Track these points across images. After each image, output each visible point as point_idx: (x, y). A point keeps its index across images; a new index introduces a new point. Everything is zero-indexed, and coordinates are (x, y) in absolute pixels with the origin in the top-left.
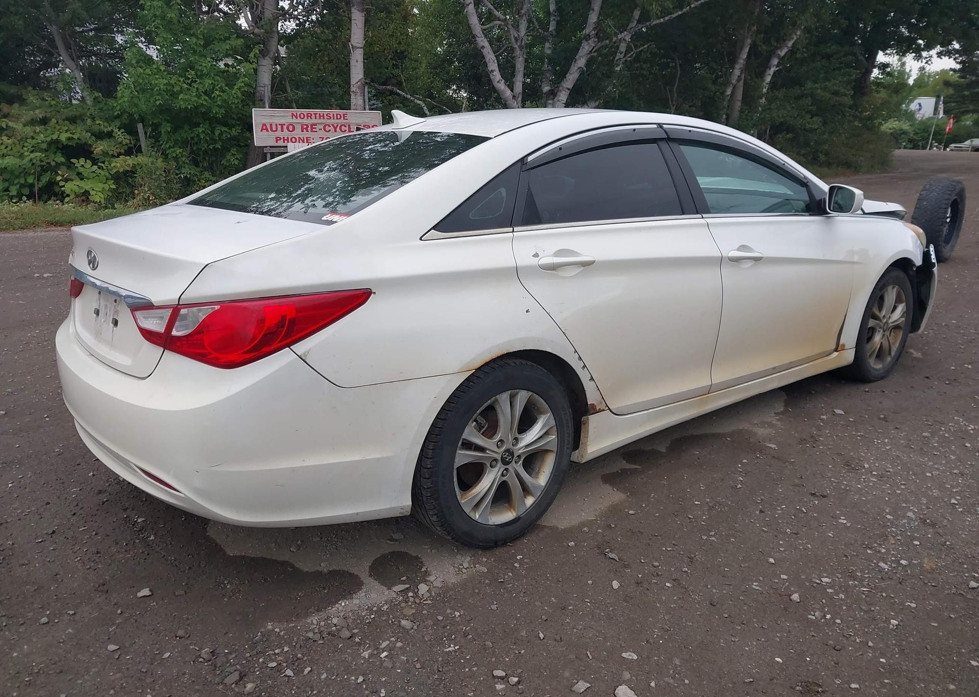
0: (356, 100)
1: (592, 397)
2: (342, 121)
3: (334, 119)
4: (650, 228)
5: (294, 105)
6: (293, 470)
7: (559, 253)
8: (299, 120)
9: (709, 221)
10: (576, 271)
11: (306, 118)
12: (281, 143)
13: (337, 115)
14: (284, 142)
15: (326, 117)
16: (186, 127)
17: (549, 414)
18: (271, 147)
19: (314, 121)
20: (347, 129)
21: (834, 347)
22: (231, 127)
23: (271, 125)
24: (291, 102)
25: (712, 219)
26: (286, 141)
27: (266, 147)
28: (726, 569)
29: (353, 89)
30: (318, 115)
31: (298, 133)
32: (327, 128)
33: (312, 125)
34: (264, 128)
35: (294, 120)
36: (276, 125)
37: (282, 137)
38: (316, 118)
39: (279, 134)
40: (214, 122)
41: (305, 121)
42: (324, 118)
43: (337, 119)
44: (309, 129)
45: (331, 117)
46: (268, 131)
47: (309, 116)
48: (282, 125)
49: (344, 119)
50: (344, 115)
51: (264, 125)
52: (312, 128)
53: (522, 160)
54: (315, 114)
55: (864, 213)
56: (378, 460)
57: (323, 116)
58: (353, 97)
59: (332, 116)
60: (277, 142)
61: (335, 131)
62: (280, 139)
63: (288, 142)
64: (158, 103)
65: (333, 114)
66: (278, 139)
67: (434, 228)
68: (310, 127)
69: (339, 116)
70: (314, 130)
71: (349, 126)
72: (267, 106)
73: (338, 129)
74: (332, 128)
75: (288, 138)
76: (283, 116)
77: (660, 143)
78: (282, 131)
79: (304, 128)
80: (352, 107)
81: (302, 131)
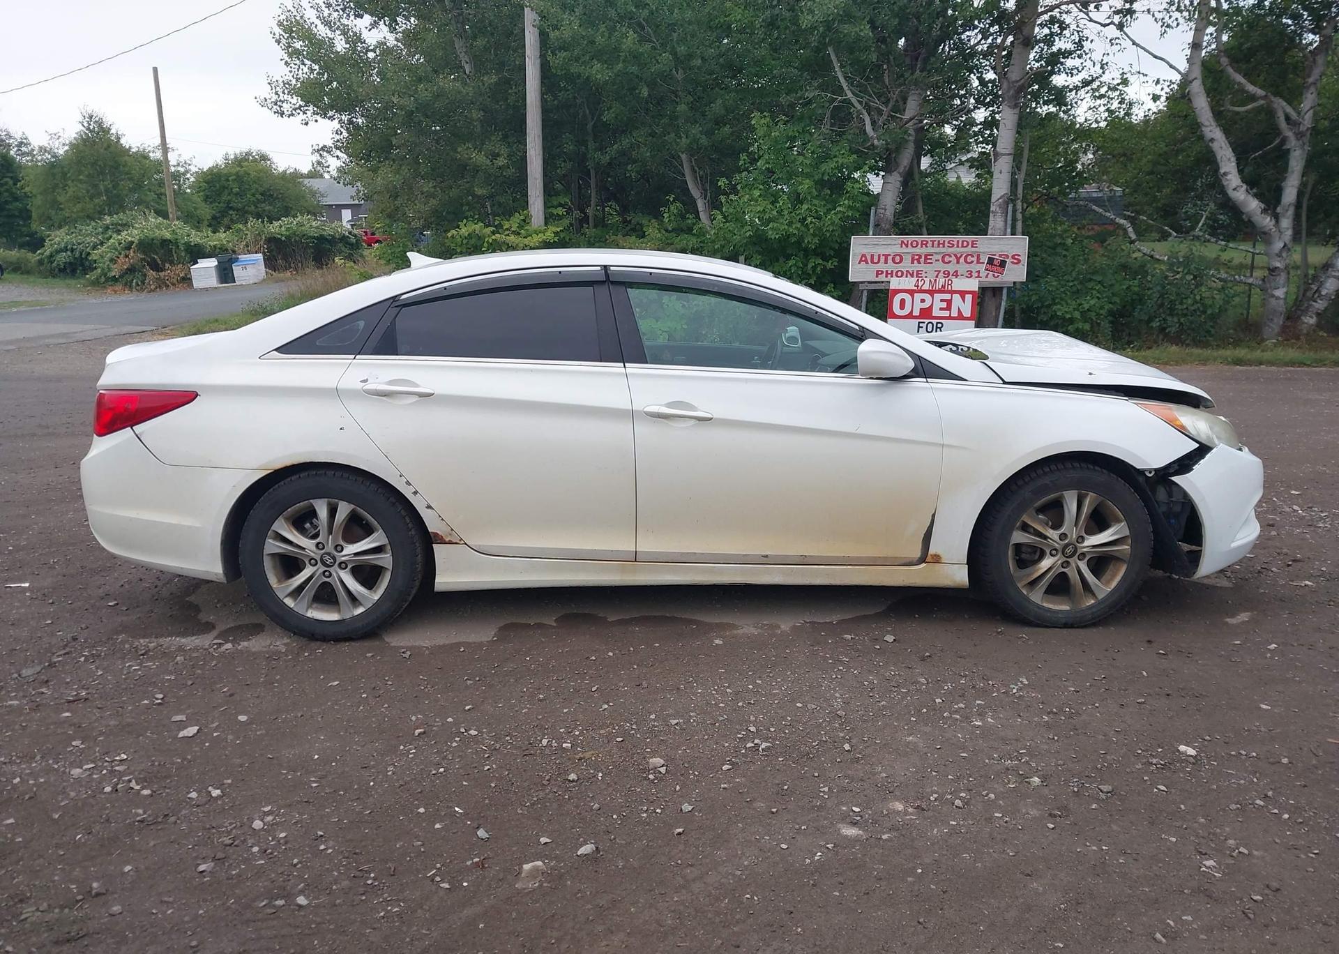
0: (996, 222)
1: (433, 526)
2: (969, 249)
3: (958, 246)
5: (924, 230)
8: (910, 249)
11: (919, 246)
12: (882, 278)
13: (963, 242)
14: (886, 277)
15: (946, 244)
16: (781, 260)
17: (381, 530)
18: (869, 282)
19: (930, 250)
20: (975, 259)
22: (826, 259)
23: (872, 256)
26: (889, 276)
27: (862, 282)
29: (993, 208)
30: (936, 243)
31: (906, 265)
32: (947, 259)
33: (926, 256)
34: (863, 259)
35: (904, 250)
36: (879, 255)
37: (884, 270)
38: (933, 246)
39: (881, 266)
40: (807, 253)
41: (918, 250)
42: (944, 247)
43: (962, 246)
44: (922, 260)
45: (953, 245)
46: (867, 263)
47: (924, 244)
48: (886, 256)
49: (972, 247)
50: (973, 241)
51: (864, 255)
52: (926, 259)
53: (395, 298)
54: (933, 242)
55: (1005, 383)
57: (944, 244)
58: (991, 218)
59: (955, 243)
60: (877, 277)
61: (958, 262)
62: (882, 272)
63: (892, 277)
64: (748, 234)
65: (958, 241)
66: (878, 273)
67: (276, 350)
68: (923, 257)
69: (965, 244)
70: (929, 261)
71: (978, 256)
72: (871, 233)
73: (962, 260)
74: (953, 259)
75: (892, 271)
76: (891, 244)
77: (595, 286)
78: (886, 263)
79: (916, 259)
80: (990, 232)
81: (913, 263)
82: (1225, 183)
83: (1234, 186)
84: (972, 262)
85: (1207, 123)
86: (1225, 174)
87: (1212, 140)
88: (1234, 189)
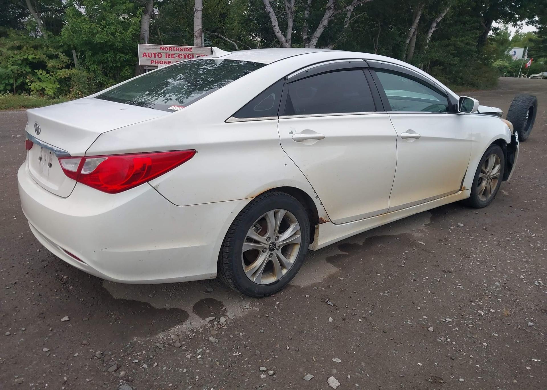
0: (197, 40)
1: (321, 214)
2: (189, 52)
3: (184, 51)
4: (357, 119)
5: (162, 42)
6: (149, 252)
7: (305, 132)
8: (164, 51)
9: (391, 115)
10: (314, 142)
11: (168, 50)
12: (154, 64)
13: (186, 49)
14: (156, 64)
15: (180, 50)
16: (100, 53)
17: (297, 223)
18: (148, 66)
19: (173, 52)
20: (191, 57)
21: (459, 188)
22: (126, 54)
23: (149, 54)
24: (160, 41)
25: (392, 114)
26: (157, 63)
27: (146, 66)
28: (393, 312)
29: (195, 34)
30: (175, 49)
31: (164, 58)
32: (181, 56)
33: (172, 54)
34: (145, 55)
35: (162, 51)
36: (152, 53)
37: (155, 61)
38: (174, 50)
39: (153, 58)
40: (116, 50)
41: (168, 52)
42: (179, 51)
43: (186, 51)
44: (170, 56)
45: (182, 50)
46: (147, 57)
47: (170, 49)
48: (155, 54)
50: (190, 49)
51: (145, 53)
52: (172, 56)
53: (285, 78)
55: (479, 113)
56: (198, 247)
57: (178, 49)
58: (195, 39)
59: (183, 49)
61: (185, 58)
62: (154, 61)
63: (158, 64)
64: (84, 39)
65: (184, 48)
66: (152, 62)
67: (233, 115)
68: (170, 55)
69: (187, 50)
70: (173, 57)
71: (193, 55)
72: (147, 43)
73: (186, 57)
74: (183, 56)
75: (158, 61)
76: (156, 49)
77: (365, 70)
78: (155, 57)
79: (167, 56)
80: (195, 44)
81: (166, 57)
82: (274, 30)
83: (278, 31)
84: (182, 57)
85: (268, 5)
86: (275, 26)
87: (270, 12)
88: (278, 32)
